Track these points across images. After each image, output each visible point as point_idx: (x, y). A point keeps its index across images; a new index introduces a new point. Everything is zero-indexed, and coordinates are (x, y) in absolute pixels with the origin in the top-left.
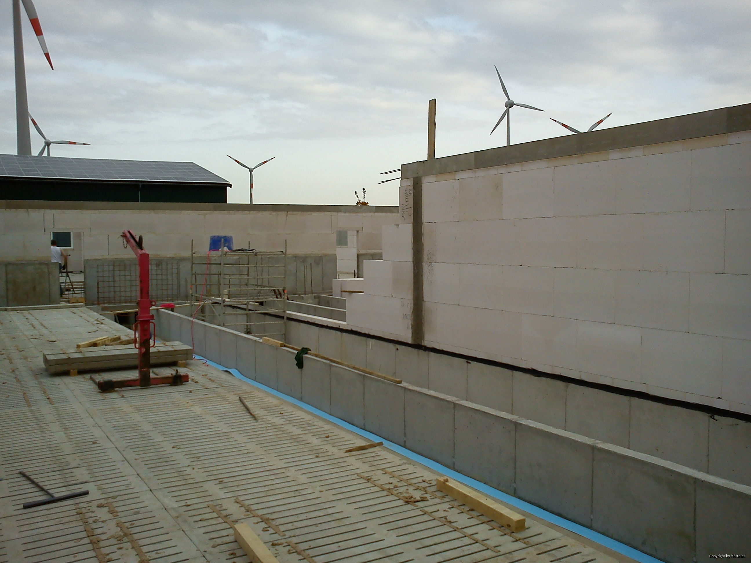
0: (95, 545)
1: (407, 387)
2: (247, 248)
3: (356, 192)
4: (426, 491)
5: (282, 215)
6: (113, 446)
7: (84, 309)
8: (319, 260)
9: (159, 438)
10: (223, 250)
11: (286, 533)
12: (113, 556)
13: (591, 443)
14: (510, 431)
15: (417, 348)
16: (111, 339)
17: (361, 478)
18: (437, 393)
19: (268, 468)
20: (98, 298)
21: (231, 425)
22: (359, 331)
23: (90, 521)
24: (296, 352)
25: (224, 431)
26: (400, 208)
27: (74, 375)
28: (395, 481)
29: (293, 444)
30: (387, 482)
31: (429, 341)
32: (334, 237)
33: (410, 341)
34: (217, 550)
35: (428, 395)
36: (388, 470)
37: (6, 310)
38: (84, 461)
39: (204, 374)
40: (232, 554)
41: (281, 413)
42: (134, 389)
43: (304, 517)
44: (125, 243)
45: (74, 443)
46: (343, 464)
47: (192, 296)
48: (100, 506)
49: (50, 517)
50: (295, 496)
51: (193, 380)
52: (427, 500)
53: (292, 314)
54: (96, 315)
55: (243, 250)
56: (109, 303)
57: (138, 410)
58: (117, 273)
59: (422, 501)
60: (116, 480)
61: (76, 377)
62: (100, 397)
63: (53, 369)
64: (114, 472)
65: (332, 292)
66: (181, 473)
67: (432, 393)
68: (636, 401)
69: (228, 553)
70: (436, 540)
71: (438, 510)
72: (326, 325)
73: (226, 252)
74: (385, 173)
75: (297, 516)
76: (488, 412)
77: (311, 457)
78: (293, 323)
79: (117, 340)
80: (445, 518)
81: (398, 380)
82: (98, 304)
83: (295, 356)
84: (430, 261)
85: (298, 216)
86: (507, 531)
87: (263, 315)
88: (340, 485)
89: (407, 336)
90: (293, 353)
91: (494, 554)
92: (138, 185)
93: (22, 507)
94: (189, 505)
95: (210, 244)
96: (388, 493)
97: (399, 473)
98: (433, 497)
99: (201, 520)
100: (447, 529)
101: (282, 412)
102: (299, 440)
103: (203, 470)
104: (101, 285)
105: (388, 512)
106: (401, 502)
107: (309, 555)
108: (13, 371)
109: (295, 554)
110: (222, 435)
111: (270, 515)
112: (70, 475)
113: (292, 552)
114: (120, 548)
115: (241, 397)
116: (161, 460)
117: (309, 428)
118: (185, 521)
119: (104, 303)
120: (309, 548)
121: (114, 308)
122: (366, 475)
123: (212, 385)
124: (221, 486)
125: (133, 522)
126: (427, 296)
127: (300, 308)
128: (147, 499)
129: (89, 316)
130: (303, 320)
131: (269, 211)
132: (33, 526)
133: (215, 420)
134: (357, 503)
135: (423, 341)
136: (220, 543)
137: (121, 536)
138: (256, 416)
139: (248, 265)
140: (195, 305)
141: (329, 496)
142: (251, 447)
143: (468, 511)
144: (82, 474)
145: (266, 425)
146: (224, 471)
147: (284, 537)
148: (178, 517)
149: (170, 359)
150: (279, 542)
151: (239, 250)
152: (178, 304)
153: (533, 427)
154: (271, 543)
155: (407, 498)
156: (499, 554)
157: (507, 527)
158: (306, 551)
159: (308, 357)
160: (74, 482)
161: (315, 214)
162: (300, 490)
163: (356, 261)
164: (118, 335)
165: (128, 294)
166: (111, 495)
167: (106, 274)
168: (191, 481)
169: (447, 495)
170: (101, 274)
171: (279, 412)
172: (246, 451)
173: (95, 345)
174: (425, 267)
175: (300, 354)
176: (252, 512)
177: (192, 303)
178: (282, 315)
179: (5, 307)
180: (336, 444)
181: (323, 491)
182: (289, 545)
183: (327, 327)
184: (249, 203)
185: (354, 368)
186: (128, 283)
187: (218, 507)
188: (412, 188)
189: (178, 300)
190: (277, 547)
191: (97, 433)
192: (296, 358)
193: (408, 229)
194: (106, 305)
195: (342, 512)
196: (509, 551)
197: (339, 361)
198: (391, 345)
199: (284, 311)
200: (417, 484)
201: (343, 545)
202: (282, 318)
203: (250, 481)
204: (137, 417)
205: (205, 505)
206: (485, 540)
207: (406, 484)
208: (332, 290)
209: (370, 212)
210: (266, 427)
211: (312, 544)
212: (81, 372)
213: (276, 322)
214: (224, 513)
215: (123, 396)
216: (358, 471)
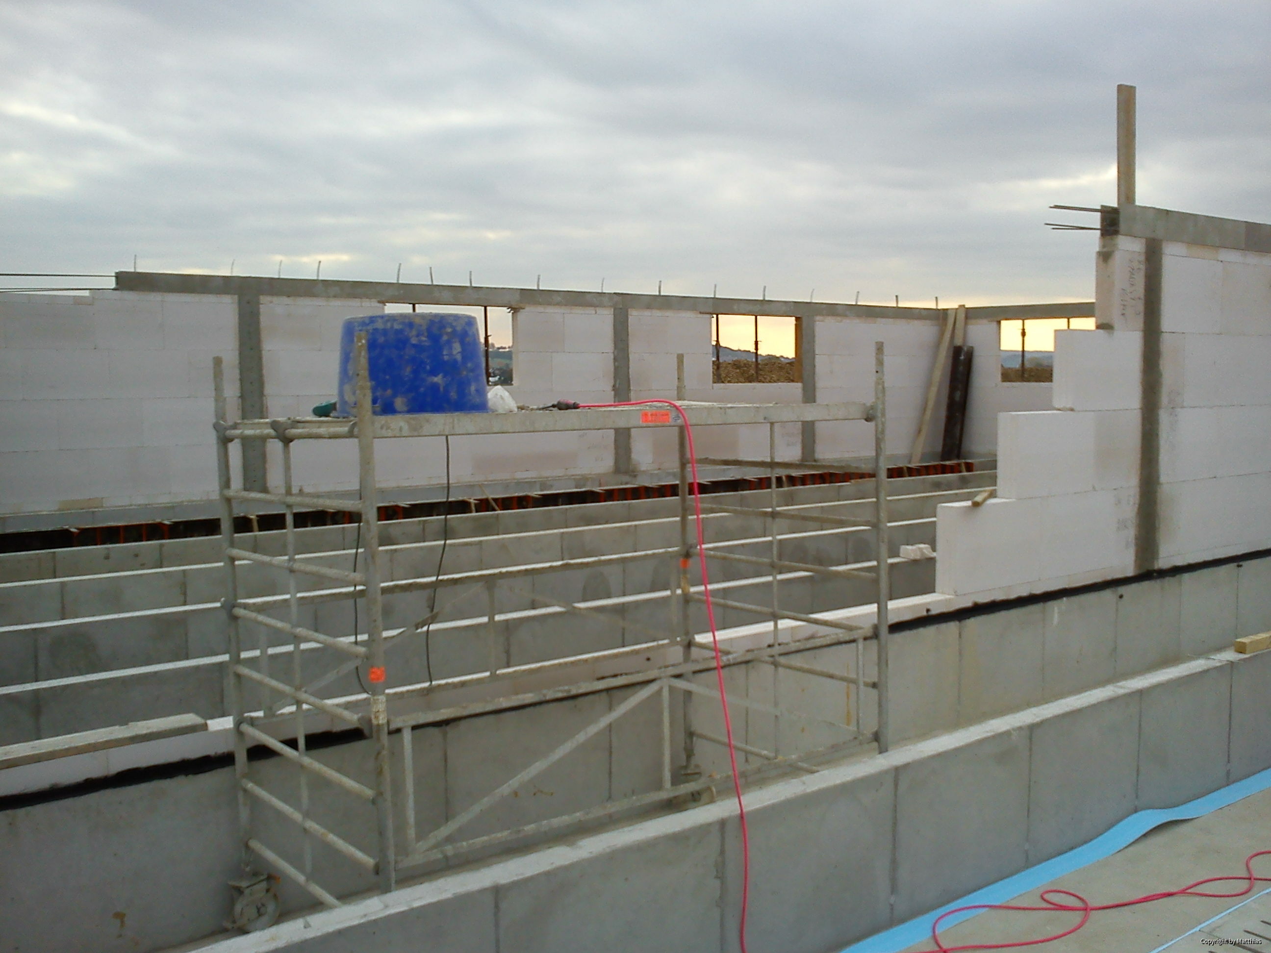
15: (1144, 580)
31: (1166, 556)
33: (1132, 572)
84: (1172, 406)
89: (1126, 564)
126: (1165, 474)
135: (1155, 561)
174: (1164, 417)
188: (1143, 258)
198: (1107, 594)
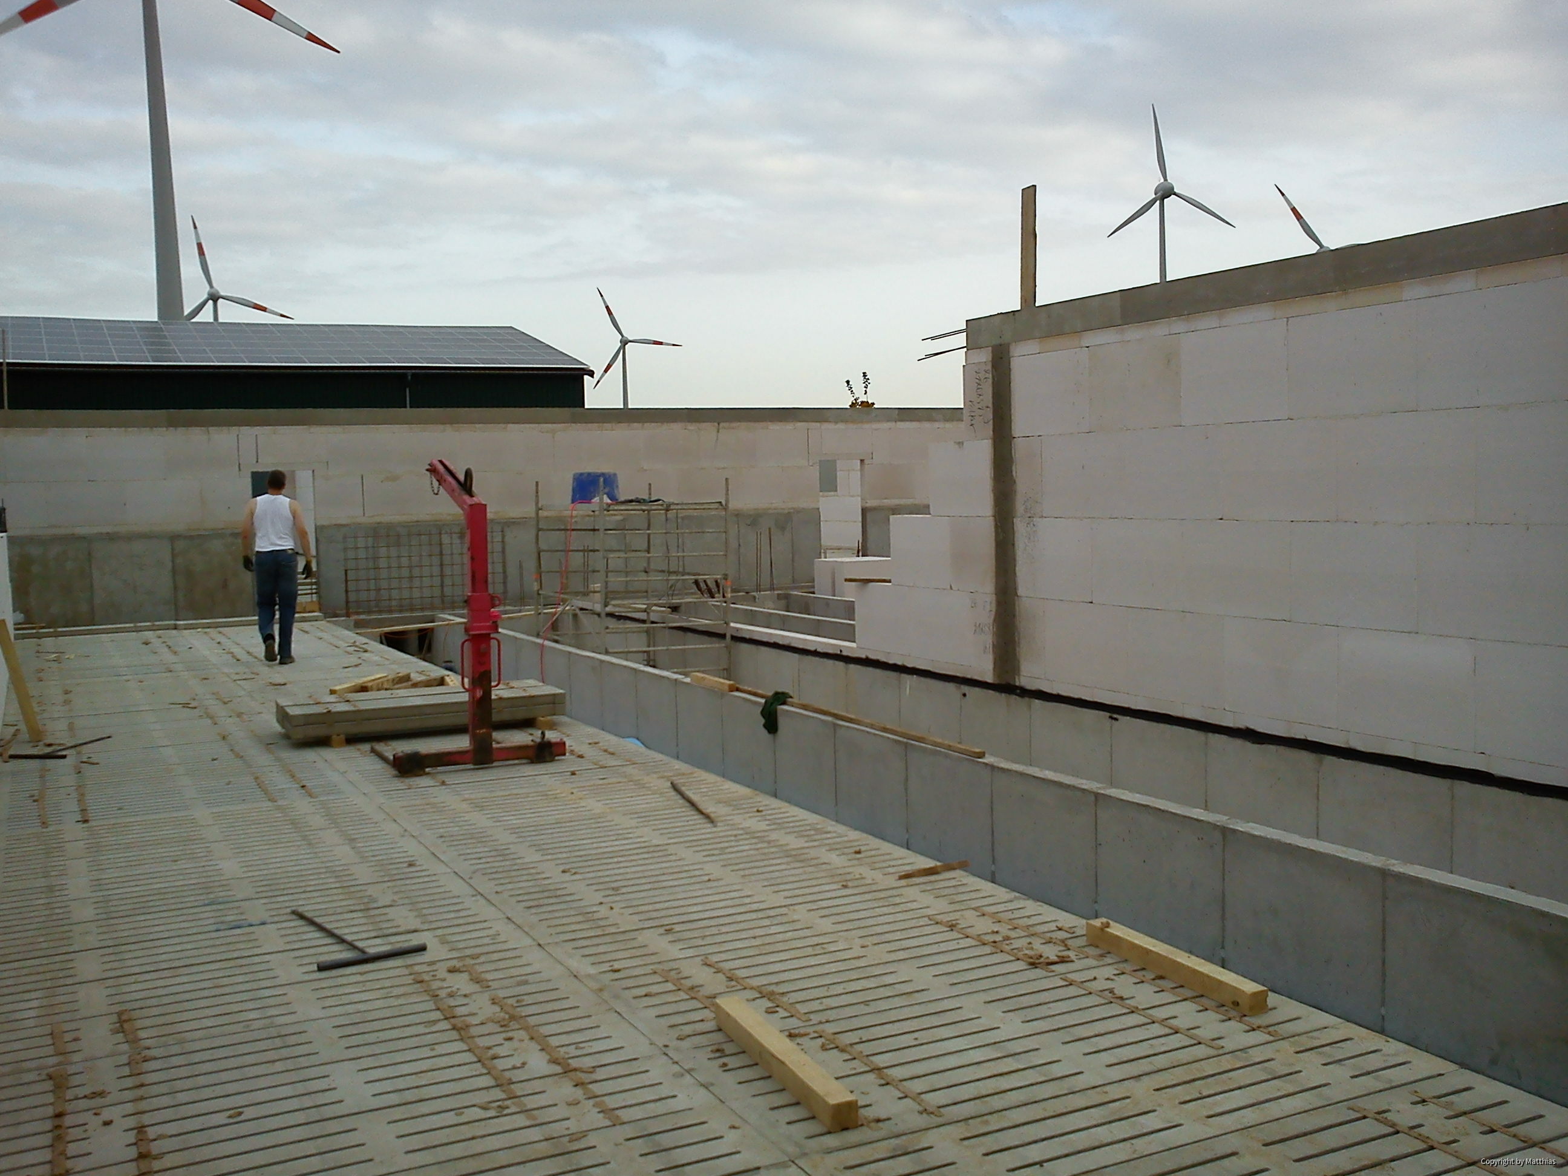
0: (463, 1033)
1: (996, 764)
2: (646, 497)
3: (848, 382)
4: (1066, 945)
5: (708, 429)
6: (449, 870)
7: (322, 624)
8: (784, 521)
9: (532, 856)
10: (601, 500)
11: (812, 1016)
12: (500, 1051)
13: (1379, 865)
14: (1212, 847)
15: (1005, 692)
16: (393, 680)
17: (937, 923)
18: (1058, 774)
19: (755, 907)
20: (347, 602)
21: (665, 831)
22: (883, 659)
23: (443, 994)
24: (763, 701)
25: (655, 842)
26: (964, 411)
27: (340, 745)
28: (1004, 930)
29: (793, 865)
30: (990, 931)
31: (1029, 676)
32: (814, 474)
33: (989, 678)
34: (686, 1044)
35: (1040, 778)
36: (987, 909)
37: (176, 627)
38: (401, 895)
39: (590, 741)
40: (718, 1050)
41: (758, 811)
42: (463, 770)
43: (839, 989)
44: (436, 483)
45: (373, 864)
46: (897, 900)
47: (539, 594)
48: (452, 971)
49: (369, 986)
50: (816, 955)
51: (572, 752)
52: (1072, 961)
53: (741, 629)
54: (350, 635)
55: (638, 501)
56: (370, 612)
57: (479, 807)
58: (383, 551)
59: (1062, 962)
60: (471, 927)
61: (342, 749)
62: (400, 784)
63: (299, 734)
64: (462, 914)
65: (813, 587)
66: (590, 915)
67: (1049, 775)
68: (1464, 788)
69: (710, 1049)
70: (1099, 1027)
71: (1095, 978)
72: (813, 649)
73: (609, 505)
74: (933, 338)
75: (826, 988)
76: (1166, 809)
77: (834, 887)
78: (745, 646)
79: (404, 680)
80: (1111, 991)
81: (977, 750)
82: (348, 615)
83: (761, 709)
84: (1029, 515)
85: (742, 431)
86: (1232, 1013)
87: (680, 633)
88: (898, 936)
89: (984, 668)
90: (756, 703)
91: (1213, 1052)
92: (405, 375)
93: (316, 968)
94: (618, 971)
95: (574, 490)
96: (994, 950)
97: (1010, 915)
98: (1082, 956)
99: (646, 995)
100: (1115, 1009)
101: (760, 809)
102: (803, 857)
103: (631, 911)
104: (351, 575)
105: (999, 981)
106: (1021, 965)
107: (861, 1052)
108: (224, 738)
109: (835, 1051)
110: (652, 849)
111: (774, 986)
112: (383, 918)
113: (828, 1047)
114: (510, 1039)
115: (675, 782)
116: (546, 894)
117: (818, 837)
118: (616, 997)
119: (358, 613)
120: (858, 1040)
121: (380, 623)
122: (945, 918)
123: (611, 762)
124: (670, 937)
125: (522, 997)
126: (1023, 588)
127: (752, 618)
128: (536, 960)
129: (338, 637)
130: (765, 640)
131: (681, 421)
132: (345, 999)
133: (634, 823)
134: (937, 966)
135: (1017, 677)
136: (691, 1033)
137: (504, 1019)
138: (712, 815)
139: (648, 529)
140: (545, 613)
141: (879, 954)
142: (713, 869)
143: (1154, 979)
144: (403, 917)
145: (735, 832)
146: (671, 912)
147: (807, 1024)
148: (601, 990)
149: (521, 714)
150: (802, 1031)
151: (631, 501)
152: (506, 612)
153: (1260, 837)
154: (787, 1033)
155: (1031, 958)
156: (1221, 1052)
157: (1232, 1006)
158: (855, 1046)
159: (787, 711)
160: (394, 930)
161: (775, 427)
162: (823, 944)
163: (860, 524)
164: (403, 672)
165: (406, 594)
166: (468, 952)
167: (362, 554)
168: (613, 930)
169: (1109, 953)
170: (351, 554)
171: (755, 809)
172: (706, 878)
173: (363, 689)
174: (1020, 527)
175: (772, 704)
176: (740, 981)
177: (539, 609)
178: (721, 632)
179: (173, 622)
180: (877, 865)
181: (867, 946)
182: (821, 1037)
183: (815, 653)
184: (622, 407)
185: (885, 730)
186: (405, 572)
187: (673, 973)
188: (989, 367)
189: (505, 605)
190: (799, 1040)
191: (412, 848)
192: (763, 713)
193: (982, 450)
194: (362, 617)
195: (911, 981)
196: (1241, 1047)
197: (853, 716)
198: (951, 687)
199: (727, 623)
200: (1049, 935)
201: (923, 1037)
202: (722, 636)
203: (724, 929)
204: (480, 820)
205: (648, 969)
206: (1192, 1029)
207: (1026, 934)
208: (813, 581)
209: (888, 421)
210: (736, 836)
211: (865, 1035)
212: (352, 740)
213: (709, 646)
214: (688, 983)
215: (443, 783)
216: (929, 912)
